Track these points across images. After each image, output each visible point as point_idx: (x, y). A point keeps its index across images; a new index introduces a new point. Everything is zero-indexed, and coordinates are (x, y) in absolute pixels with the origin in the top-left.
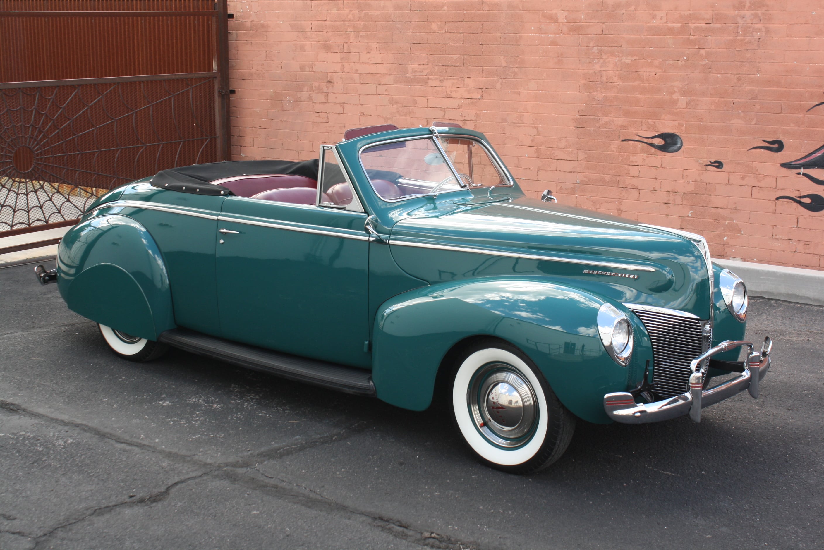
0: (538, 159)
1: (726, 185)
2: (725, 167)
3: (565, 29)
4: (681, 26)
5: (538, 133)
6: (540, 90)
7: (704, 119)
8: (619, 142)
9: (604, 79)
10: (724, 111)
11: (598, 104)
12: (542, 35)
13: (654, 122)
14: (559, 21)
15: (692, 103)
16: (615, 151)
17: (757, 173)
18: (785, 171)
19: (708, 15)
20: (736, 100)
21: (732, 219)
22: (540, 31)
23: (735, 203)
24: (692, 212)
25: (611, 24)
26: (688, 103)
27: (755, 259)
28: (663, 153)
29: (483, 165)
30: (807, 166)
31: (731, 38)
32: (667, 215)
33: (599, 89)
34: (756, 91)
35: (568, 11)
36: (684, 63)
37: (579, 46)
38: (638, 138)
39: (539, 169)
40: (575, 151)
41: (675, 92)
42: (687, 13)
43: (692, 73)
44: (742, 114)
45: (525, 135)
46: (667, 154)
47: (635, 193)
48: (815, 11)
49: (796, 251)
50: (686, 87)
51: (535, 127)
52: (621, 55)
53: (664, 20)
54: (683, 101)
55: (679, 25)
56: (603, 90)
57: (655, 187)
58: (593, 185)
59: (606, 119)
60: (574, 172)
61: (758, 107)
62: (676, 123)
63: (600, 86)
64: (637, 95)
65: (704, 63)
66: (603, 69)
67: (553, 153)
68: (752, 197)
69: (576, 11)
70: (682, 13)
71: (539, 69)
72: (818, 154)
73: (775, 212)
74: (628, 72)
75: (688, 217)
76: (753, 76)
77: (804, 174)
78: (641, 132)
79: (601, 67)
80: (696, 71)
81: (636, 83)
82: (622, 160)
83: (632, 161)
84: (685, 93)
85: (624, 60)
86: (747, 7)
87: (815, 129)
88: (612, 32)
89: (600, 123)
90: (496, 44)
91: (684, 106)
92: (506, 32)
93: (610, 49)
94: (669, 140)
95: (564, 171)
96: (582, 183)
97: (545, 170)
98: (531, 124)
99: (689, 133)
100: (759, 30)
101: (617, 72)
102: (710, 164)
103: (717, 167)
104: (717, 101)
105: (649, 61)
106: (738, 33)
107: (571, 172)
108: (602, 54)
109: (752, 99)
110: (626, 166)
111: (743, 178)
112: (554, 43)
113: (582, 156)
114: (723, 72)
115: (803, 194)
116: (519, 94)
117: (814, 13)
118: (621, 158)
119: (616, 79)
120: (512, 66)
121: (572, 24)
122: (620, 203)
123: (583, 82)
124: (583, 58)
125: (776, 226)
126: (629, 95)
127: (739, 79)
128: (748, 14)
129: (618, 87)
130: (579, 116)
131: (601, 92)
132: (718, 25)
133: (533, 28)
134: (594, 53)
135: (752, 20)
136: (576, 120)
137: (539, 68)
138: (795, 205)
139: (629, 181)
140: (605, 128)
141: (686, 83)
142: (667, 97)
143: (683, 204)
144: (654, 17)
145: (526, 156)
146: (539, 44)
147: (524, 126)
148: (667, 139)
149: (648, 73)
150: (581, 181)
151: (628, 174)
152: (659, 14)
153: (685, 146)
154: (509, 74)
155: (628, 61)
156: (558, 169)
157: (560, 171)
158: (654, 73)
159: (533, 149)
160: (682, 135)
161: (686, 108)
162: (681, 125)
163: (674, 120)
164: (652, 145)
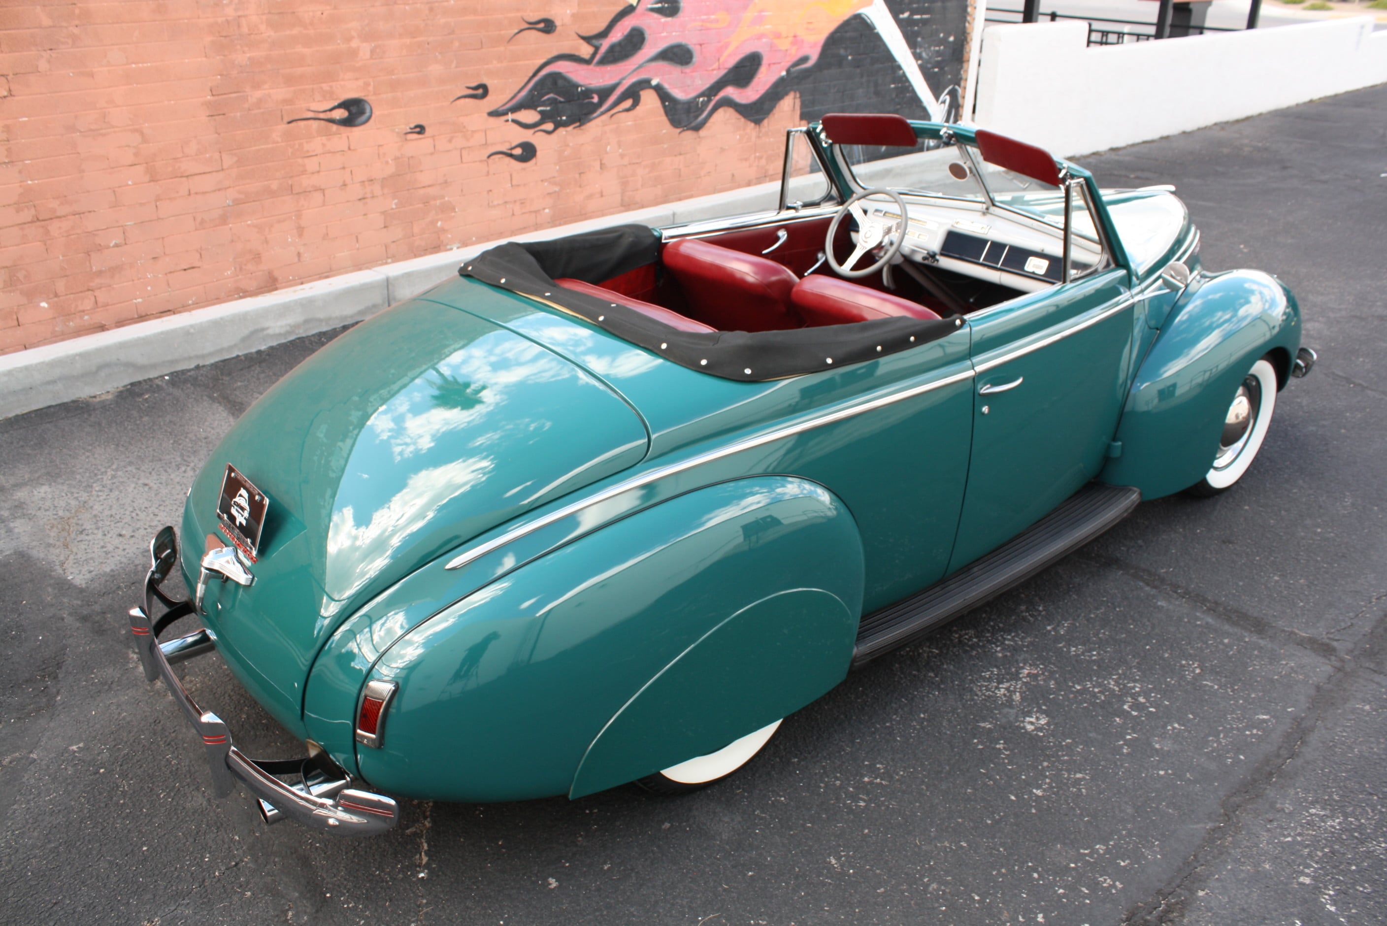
0: (152, 184)
1: (432, 154)
2: (429, 131)
5: (145, 140)
6: (133, 63)
7: (396, 71)
8: (283, 127)
9: (245, 30)
10: (419, 55)
11: (242, 72)
13: (331, 87)
15: (378, 50)
16: (279, 140)
17: (464, 130)
18: (493, 121)
20: (431, 39)
21: (443, 197)
23: (445, 175)
24: (396, 201)
26: (372, 52)
27: (474, 239)
28: (348, 129)
29: (43, 220)
30: (514, 109)
32: (365, 215)
33: (238, 47)
34: (452, 23)
38: (310, 115)
39: (158, 199)
40: (216, 155)
41: (354, 37)
43: (373, 6)
44: (439, 57)
45: (119, 147)
46: (355, 129)
47: (318, 196)
49: (513, 214)
50: (367, 28)
51: (136, 130)
54: (365, 49)
56: (246, 49)
57: (344, 181)
58: (254, 201)
59: (258, 94)
60: (219, 190)
61: (456, 44)
62: (360, 83)
63: (240, 42)
64: (300, 49)
66: (240, 13)
67: (179, 168)
68: (462, 162)
71: (124, 24)
72: (524, 93)
73: (488, 174)
74: (281, 15)
75: (392, 209)
77: (514, 121)
78: (314, 103)
79: (236, 10)
81: (295, 31)
82: (292, 152)
83: (308, 151)
84: (367, 37)
87: (518, 63)
89: (250, 101)
91: (368, 55)
94: (354, 109)
95: (203, 193)
96: (237, 202)
97: (170, 199)
98: (127, 126)
99: (379, 94)
101: (264, 17)
102: (410, 131)
103: (419, 133)
104: (408, 43)
107: (215, 191)
109: (449, 34)
110: (300, 161)
111: (450, 141)
113: (228, 160)
115: (514, 145)
116: (92, 75)
118: (290, 150)
119: (263, 27)
120: (64, 24)
122: (299, 217)
123: (209, 39)
125: (491, 191)
126: (288, 51)
127: (431, 10)
129: (269, 40)
130: (212, 97)
131: (244, 52)
136: (208, 104)
137: (122, 22)
138: (508, 160)
139: (306, 182)
140: (259, 108)
141: (366, 22)
142: (343, 46)
143: (383, 194)
145: (130, 183)
147: (115, 132)
148: (351, 108)
149: (311, 14)
150: (234, 200)
151: (304, 172)
153: (377, 113)
154: (62, 40)
156: (192, 192)
157: (196, 193)
158: (320, 13)
159: (140, 169)
160: (370, 98)
161: (371, 58)
162: (367, 84)
163: (357, 79)
164: (332, 121)
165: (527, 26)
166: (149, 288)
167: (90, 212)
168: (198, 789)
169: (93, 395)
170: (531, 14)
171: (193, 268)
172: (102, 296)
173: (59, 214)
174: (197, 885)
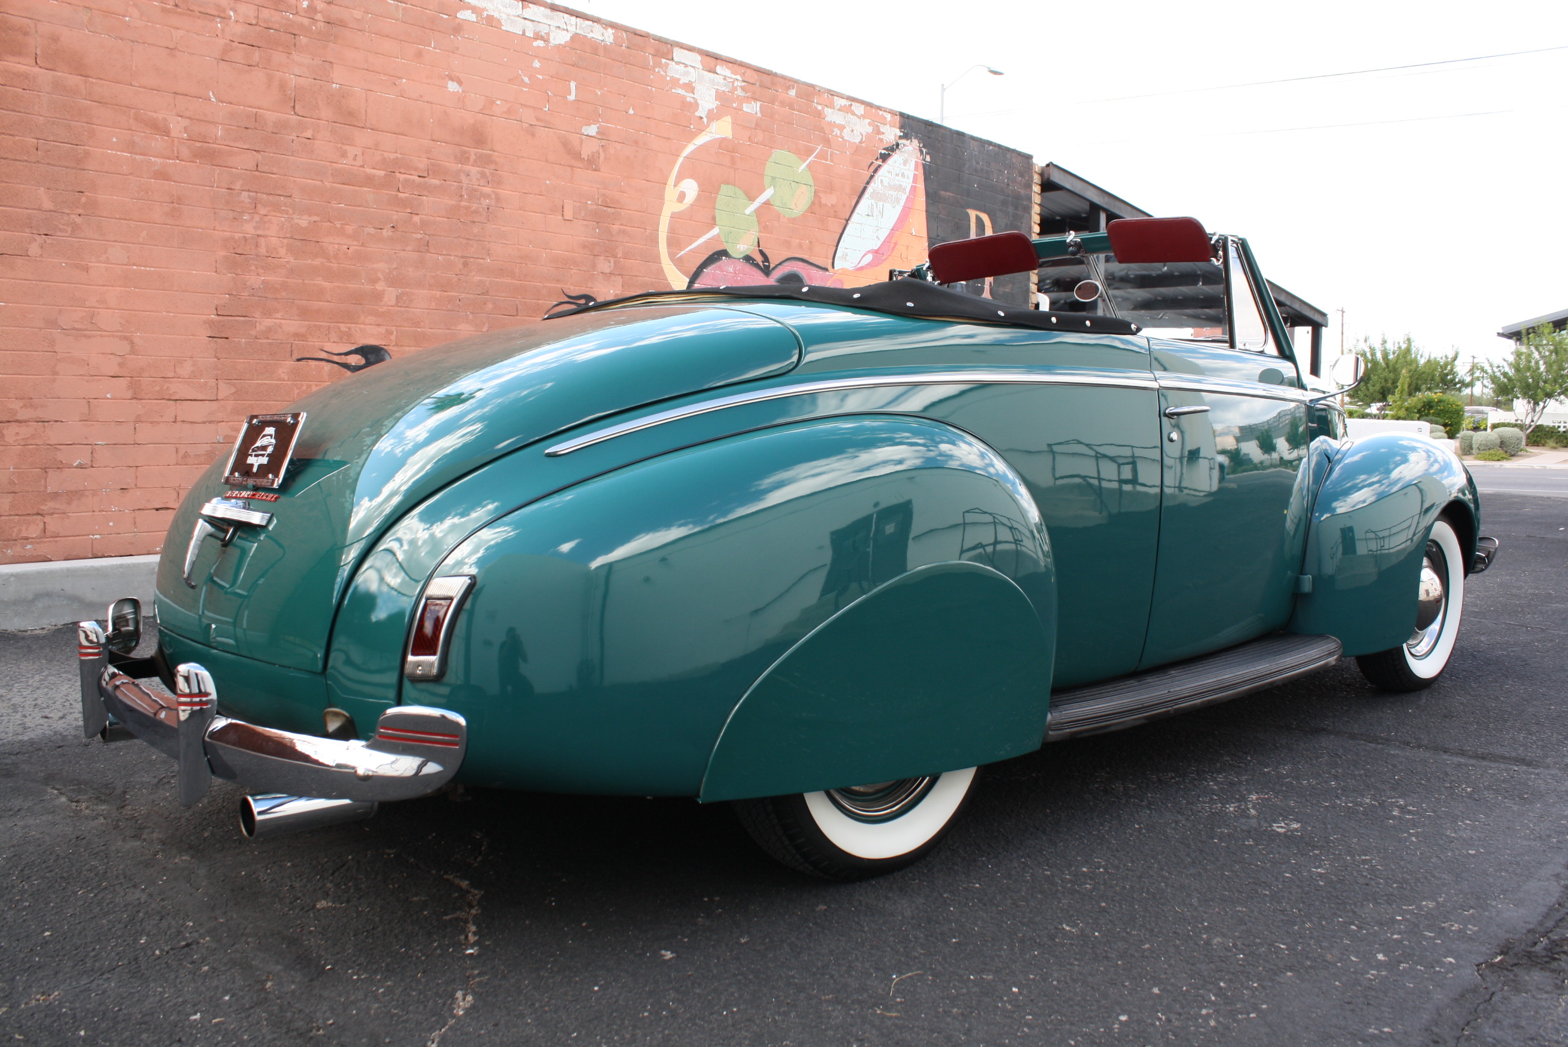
0: (134, 401)
3: (185, 152)
4: (385, 175)
5: (134, 351)
6: (134, 265)
7: (422, 324)
8: (291, 363)
9: (263, 251)
10: (448, 310)
11: (253, 295)
12: (137, 157)
13: (349, 328)
14: (173, 134)
15: (405, 298)
16: (286, 378)
19: (422, 163)
20: (463, 296)
22: (131, 146)
25: (272, 155)
26: (398, 298)
31: (453, 202)
33: (253, 268)
34: (487, 283)
35: (189, 118)
36: (390, 233)
37: (213, 186)
38: (324, 355)
39: (138, 420)
40: (212, 382)
41: (379, 279)
42: (393, 156)
43: (404, 250)
44: (471, 317)
45: (103, 353)
48: (549, 179)
50: (395, 273)
51: (126, 338)
52: (291, 211)
53: (359, 162)
54: (391, 295)
55: (382, 173)
56: (261, 271)
59: (268, 322)
60: (211, 422)
61: (490, 306)
62: (382, 330)
63: (256, 263)
64: (320, 281)
65: (419, 236)
66: (259, 232)
67: (168, 389)
69: (205, 121)
70: (386, 154)
71: (131, 222)
74: (304, 242)
76: (482, 261)
78: (329, 344)
79: (256, 228)
80: (407, 249)
81: (317, 262)
82: (298, 393)
84: (394, 281)
85: (296, 221)
86: (471, 160)
88: (275, 170)
89: (258, 329)
90: (27, 161)
91: (393, 302)
92: (51, 138)
93: (271, 198)
95: (191, 422)
97: (152, 423)
98: (116, 332)
99: (402, 346)
100: (487, 196)
101: (286, 241)
104: (438, 296)
105: (339, 226)
106: (462, 196)
107: (204, 423)
108: (259, 206)
109: (483, 294)
112: (162, 175)
113: (225, 390)
114: (444, 253)
116: (87, 269)
117: (548, 182)
118: (296, 391)
119: (282, 252)
120: (67, 211)
121: (198, 144)
123: (223, 253)
124: (222, 209)
126: (306, 282)
127: (465, 264)
128: (474, 170)
129: (288, 266)
130: (216, 317)
131: (258, 275)
132: (436, 182)
133: (114, 140)
134: (243, 202)
135: (478, 180)
136: (211, 324)
137: (130, 220)
140: (268, 338)
141: (395, 265)
142: (368, 287)
144: (344, 155)
145: (109, 396)
146: (131, 174)
147: (101, 336)
148: (369, 356)
149: (336, 246)
150: (225, 437)
152: (351, 151)
154: (61, 226)
155: (303, 222)
156: (178, 420)
157: (183, 421)
158: (346, 247)
159: (123, 382)
160: (391, 349)
161: (396, 305)
162: (389, 333)
163: (378, 325)
164: (346, 366)
165: (567, 299)
166: (111, 524)
167: (56, 421)
168: (135, 886)
169: (22, 629)
170: (572, 287)
171: (167, 508)
172: (53, 524)
173: (19, 417)
174: (126, 961)
